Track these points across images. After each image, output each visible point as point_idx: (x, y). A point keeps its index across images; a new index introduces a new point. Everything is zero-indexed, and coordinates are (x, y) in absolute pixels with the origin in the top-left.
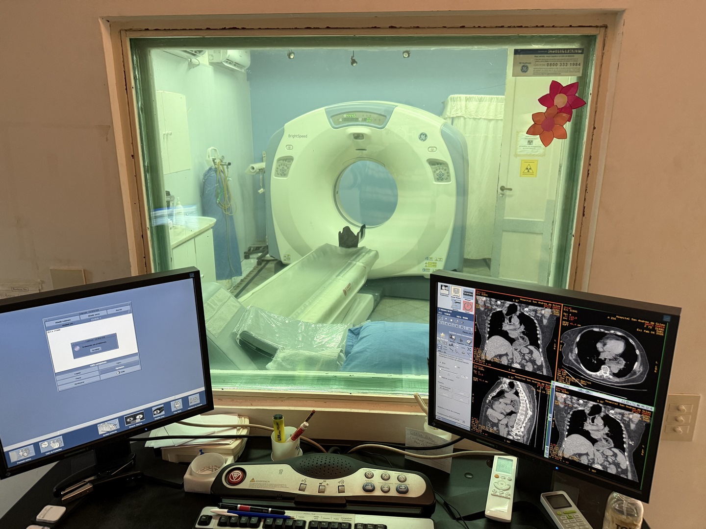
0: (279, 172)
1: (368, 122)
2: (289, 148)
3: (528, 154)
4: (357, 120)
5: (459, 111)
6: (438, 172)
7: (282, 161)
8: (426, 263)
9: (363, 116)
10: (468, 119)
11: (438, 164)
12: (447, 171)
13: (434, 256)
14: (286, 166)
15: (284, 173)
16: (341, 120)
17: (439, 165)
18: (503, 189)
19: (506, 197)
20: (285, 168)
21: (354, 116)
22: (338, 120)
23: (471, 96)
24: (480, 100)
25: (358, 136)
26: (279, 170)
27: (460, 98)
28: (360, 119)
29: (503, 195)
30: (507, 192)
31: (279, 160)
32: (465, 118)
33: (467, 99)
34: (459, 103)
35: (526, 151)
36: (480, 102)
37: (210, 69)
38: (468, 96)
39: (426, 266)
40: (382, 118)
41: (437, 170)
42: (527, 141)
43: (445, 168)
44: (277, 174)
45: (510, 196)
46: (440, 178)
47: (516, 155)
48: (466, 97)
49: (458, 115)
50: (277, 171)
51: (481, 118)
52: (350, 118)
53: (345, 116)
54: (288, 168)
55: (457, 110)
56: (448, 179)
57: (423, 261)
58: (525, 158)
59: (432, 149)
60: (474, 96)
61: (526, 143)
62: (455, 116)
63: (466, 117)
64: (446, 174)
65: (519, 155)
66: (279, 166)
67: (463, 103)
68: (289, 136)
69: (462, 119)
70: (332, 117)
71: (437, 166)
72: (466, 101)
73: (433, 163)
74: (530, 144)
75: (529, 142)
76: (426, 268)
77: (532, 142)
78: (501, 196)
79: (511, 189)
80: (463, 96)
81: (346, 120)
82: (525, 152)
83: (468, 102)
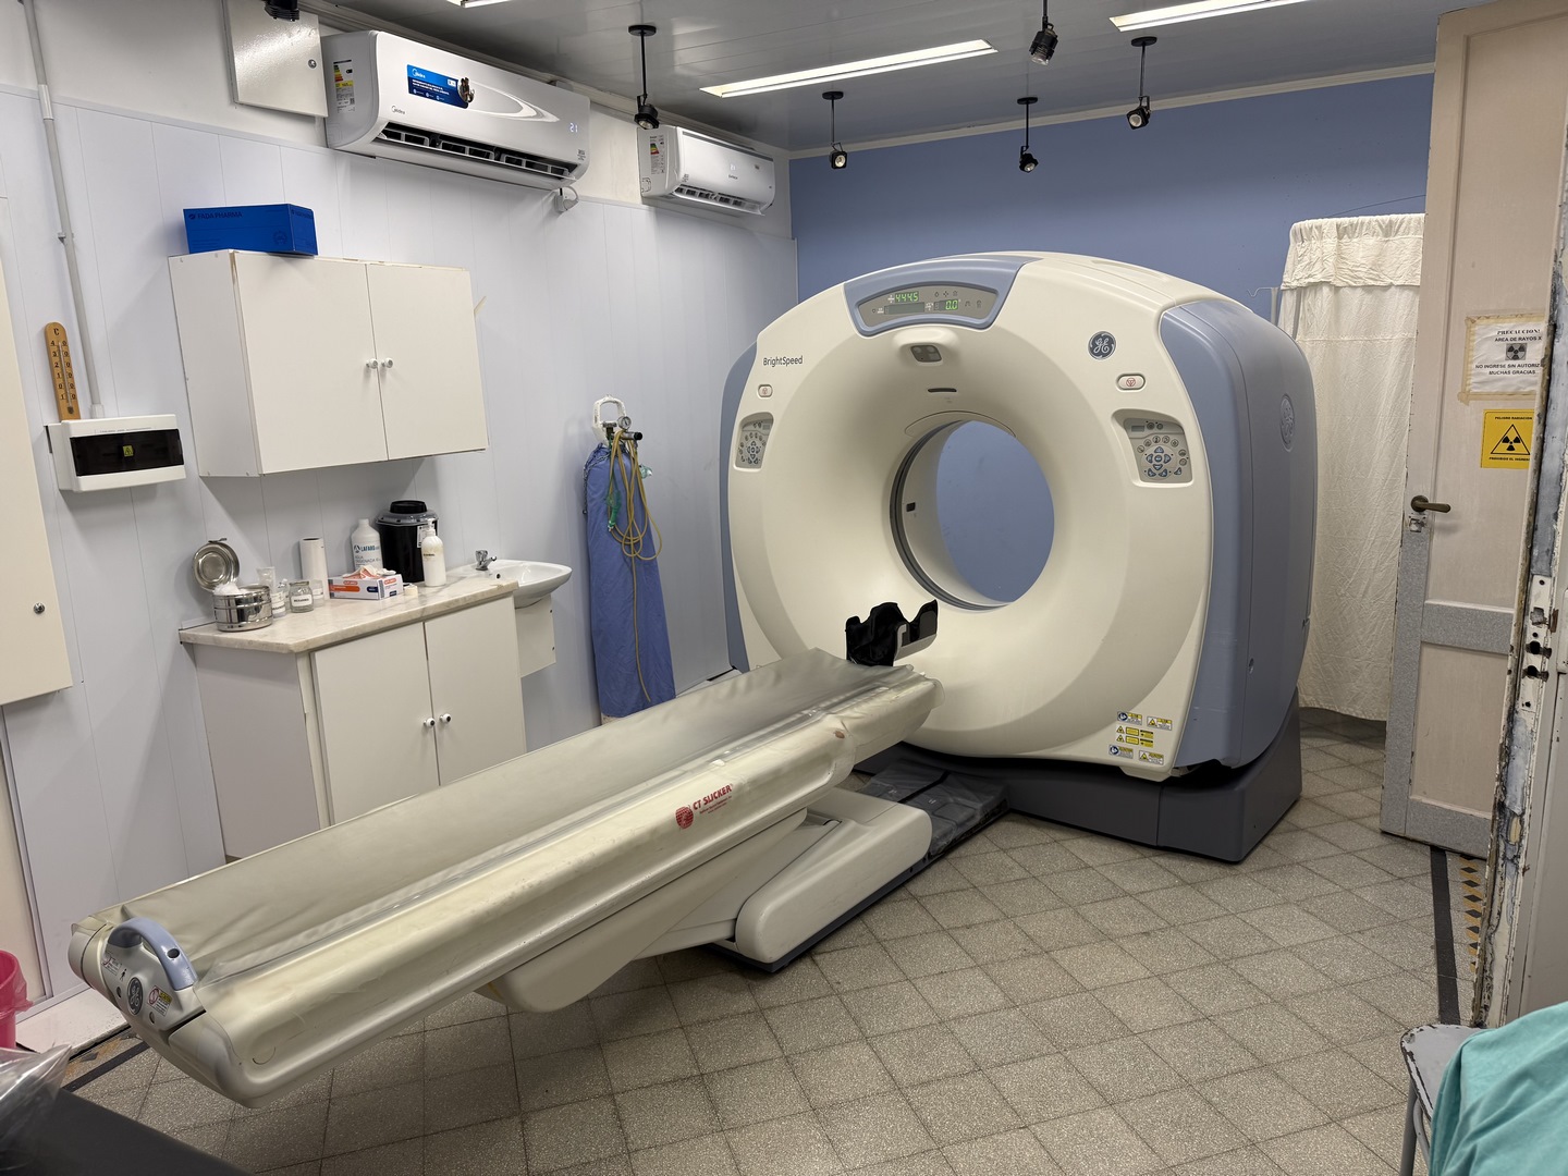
0: (746, 455)
1: (952, 313)
2: (765, 391)
3: (1511, 390)
4: (920, 307)
5: (1318, 266)
6: (1150, 450)
7: (751, 427)
8: (1120, 730)
9: (937, 294)
10: (1347, 290)
11: (1151, 426)
12: (1180, 447)
13: (1147, 709)
14: (761, 439)
15: (753, 459)
16: (881, 311)
17: (1155, 430)
18: (1420, 505)
19: (1431, 533)
20: (759, 444)
21: (912, 297)
22: (874, 311)
23: (1354, 219)
24: (1388, 231)
25: (924, 352)
26: (745, 449)
27: (1319, 228)
28: (929, 306)
29: (1421, 524)
30: (1438, 519)
31: (745, 424)
32: (1337, 289)
33: (1341, 232)
34: (1315, 244)
35: (1500, 380)
36: (1386, 236)
37: (643, 214)
38: (1345, 221)
39: (1120, 739)
40: (984, 297)
41: (1148, 444)
42: (1505, 348)
43: (1172, 438)
44: (742, 462)
45: (1448, 530)
46: (1156, 470)
47: (1466, 396)
48: (1338, 226)
49: (1311, 280)
50: (741, 452)
51: (1391, 285)
52: (905, 303)
53: (891, 299)
54: (764, 444)
55: (1311, 265)
56: (1181, 471)
57: (1112, 721)
58: (1500, 406)
59: (1131, 380)
60: (1367, 218)
61: (1499, 354)
62: (1304, 282)
63: (1339, 284)
64: (1176, 458)
65: (1478, 396)
66: (746, 439)
67: (1330, 243)
68: (766, 362)
69: (1326, 290)
70: (860, 304)
71: (1147, 432)
72: (1340, 237)
73: (1134, 422)
74: (1516, 358)
75: (1511, 349)
76: (1119, 744)
77: (1522, 348)
78: (1414, 527)
79: (1445, 509)
80: (1328, 223)
81: (893, 309)
82: (1501, 383)
83: (1345, 239)
